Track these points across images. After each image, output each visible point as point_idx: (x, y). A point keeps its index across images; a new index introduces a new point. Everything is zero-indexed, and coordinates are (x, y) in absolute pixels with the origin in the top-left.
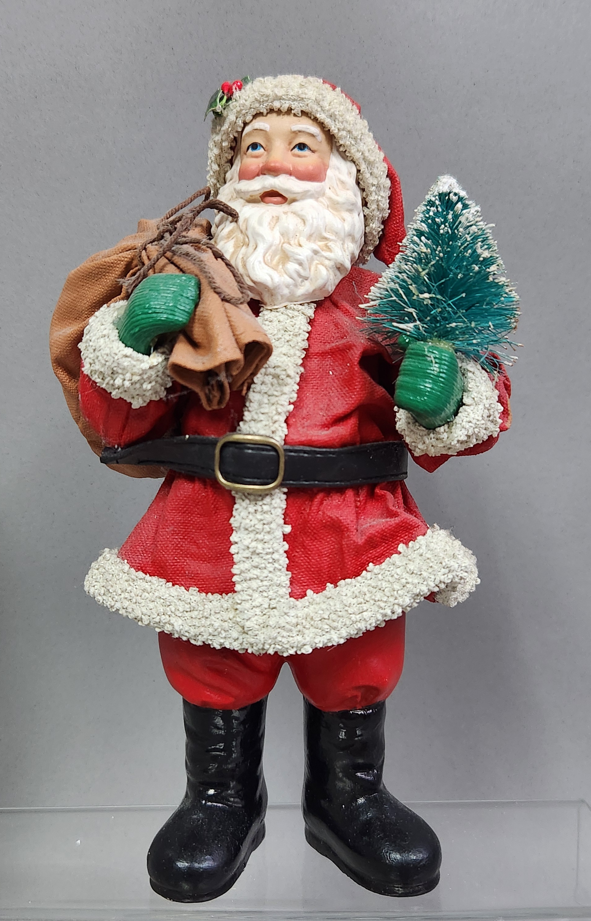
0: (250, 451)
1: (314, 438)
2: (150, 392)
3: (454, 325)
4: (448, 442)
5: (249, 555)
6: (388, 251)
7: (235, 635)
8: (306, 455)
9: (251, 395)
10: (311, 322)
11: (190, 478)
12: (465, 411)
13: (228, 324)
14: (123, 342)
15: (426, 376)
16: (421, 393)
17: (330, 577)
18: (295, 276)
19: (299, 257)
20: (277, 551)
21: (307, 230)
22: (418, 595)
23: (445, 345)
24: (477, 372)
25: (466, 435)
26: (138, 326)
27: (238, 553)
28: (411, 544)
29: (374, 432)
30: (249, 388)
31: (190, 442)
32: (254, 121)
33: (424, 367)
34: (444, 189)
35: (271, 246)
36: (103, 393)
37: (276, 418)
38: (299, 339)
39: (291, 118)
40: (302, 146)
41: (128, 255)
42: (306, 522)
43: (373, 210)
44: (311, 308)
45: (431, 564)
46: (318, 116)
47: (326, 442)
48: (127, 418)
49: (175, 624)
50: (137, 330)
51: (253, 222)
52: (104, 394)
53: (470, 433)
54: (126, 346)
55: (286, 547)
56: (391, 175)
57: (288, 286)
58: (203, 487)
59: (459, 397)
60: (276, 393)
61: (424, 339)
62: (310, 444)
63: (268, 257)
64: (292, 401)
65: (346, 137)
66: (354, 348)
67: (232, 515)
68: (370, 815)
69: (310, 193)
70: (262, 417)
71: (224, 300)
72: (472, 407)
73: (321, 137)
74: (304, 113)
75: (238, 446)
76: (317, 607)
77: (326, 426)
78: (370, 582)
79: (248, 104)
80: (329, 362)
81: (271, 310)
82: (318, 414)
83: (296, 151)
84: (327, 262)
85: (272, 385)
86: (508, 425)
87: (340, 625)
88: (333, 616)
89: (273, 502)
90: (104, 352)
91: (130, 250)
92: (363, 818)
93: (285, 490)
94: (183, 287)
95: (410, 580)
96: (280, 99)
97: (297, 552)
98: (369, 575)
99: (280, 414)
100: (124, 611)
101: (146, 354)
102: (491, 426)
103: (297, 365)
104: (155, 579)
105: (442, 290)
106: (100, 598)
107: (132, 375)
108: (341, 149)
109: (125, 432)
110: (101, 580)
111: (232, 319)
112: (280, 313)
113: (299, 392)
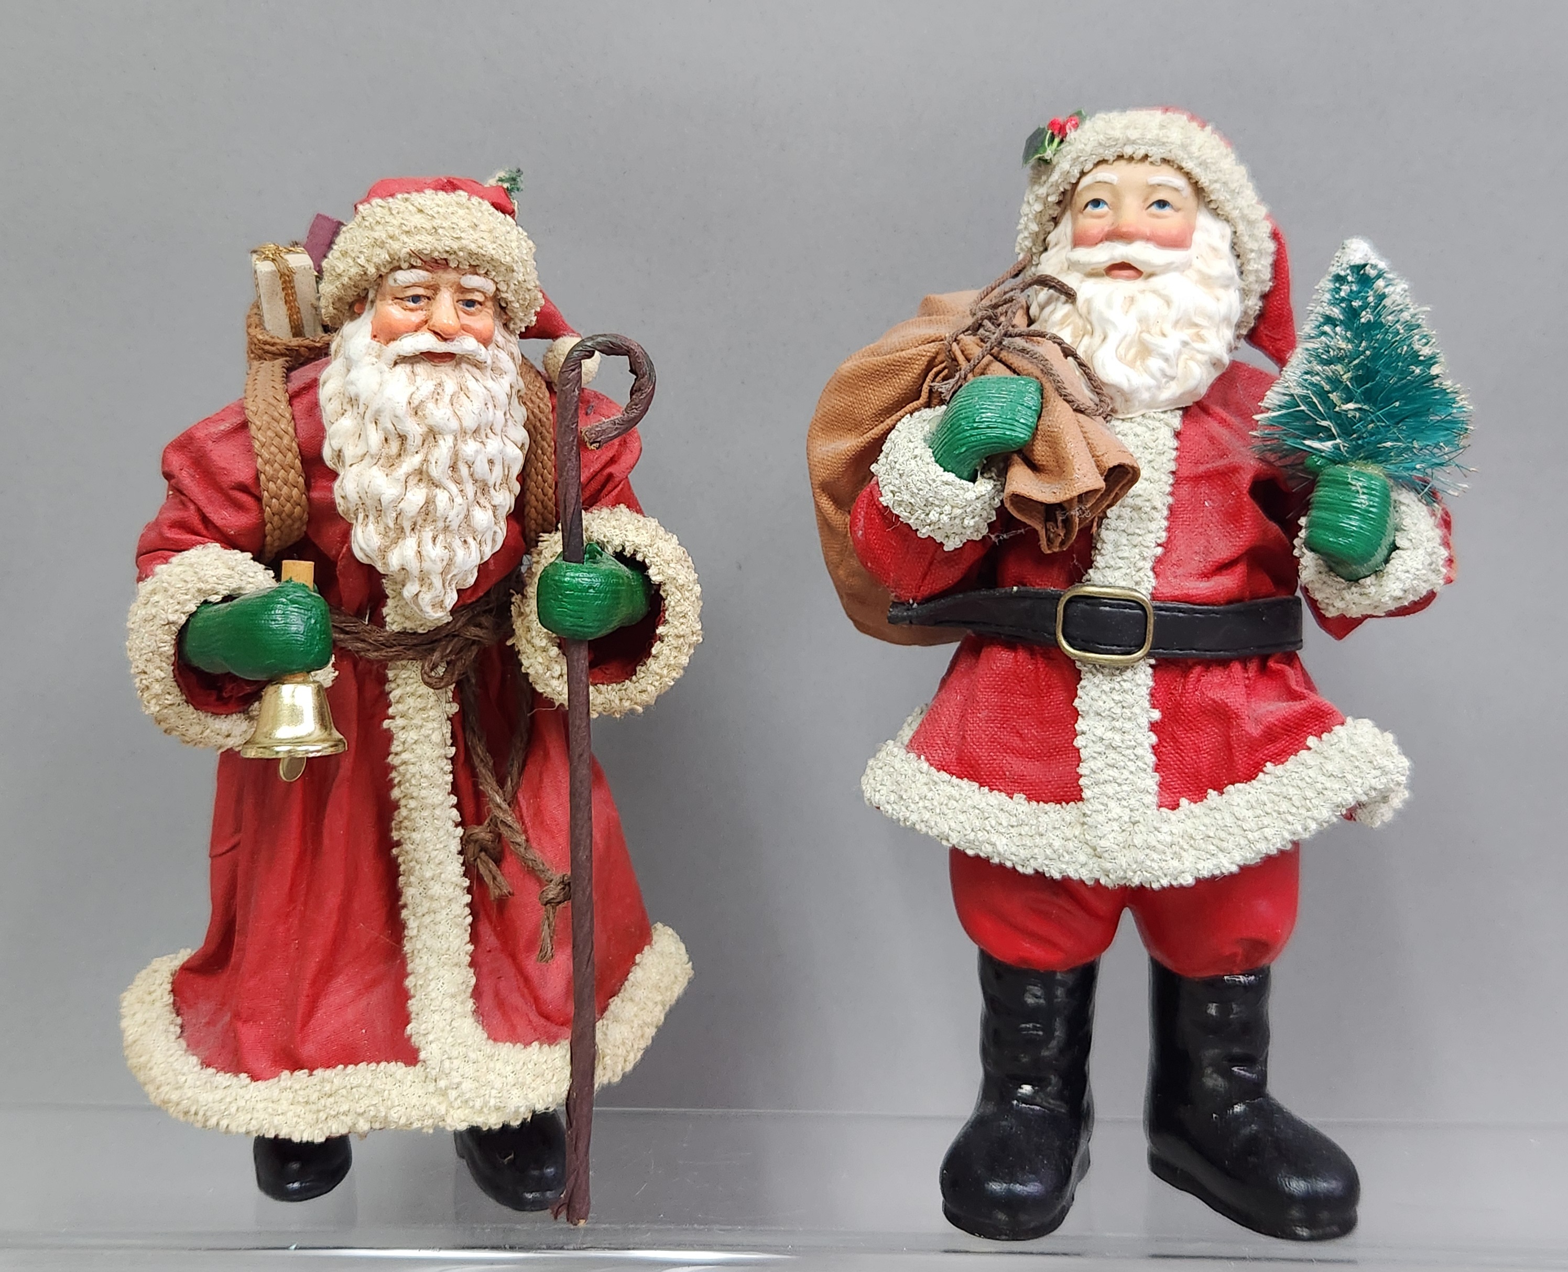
0: (1107, 609)
1: (1194, 592)
2: (971, 530)
3: (1389, 444)
4: (1376, 598)
5: (1102, 749)
6: (1267, 335)
7: (1082, 858)
8: (1181, 615)
9: (1104, 534)
10: (1177, 435)
11: (1011, 644)
12: (1401, 557)
13: (1084, 443)
14: (941, 466)
15: (1352, 511)
16: (1341, 532)
17: (1211, 782)
18: (1158, 375)
19: (1164, 351)
20: (1141, 745)
21: (1173, 314)
22: (1338, 806)
23: (1373, 470)
24: (1413, 505)
25: (1402, 589)
26: (964, 444)
27: (1085, 747)
28: (1325, 735)
29: (1265, 583)
30: (1099, 526)
31: (1020, 596)
32: (1094, 171)
33: (1347, 498)
34: (1357, 260)
35: (1125, 337)
36: (906, 530)
37: (1141, 564)
38: (1164, 459)
39: (1145, 167)
40: (1162, 204)
41: (932, 348)
42: (1178, 705)
43: (1251, 283)
44: (1176, 416)
45: (1357, 764)
46: (1184, 165)
47: (1208, 597)
48: (931, 563)
49: (998, 843)
50: (963, 449)
51: (1099, 305)
52: (907, 532)
53: (1407, 586)
54: (945, 471)
55: (1154, 739)
56: (1275, 236)
57: (1149, 389)
58: (1028, 656)
59: (1392, 539)
60: (1137, 531)
61: (1344, 462)
62: (1187, 599)
63: (1122, 351)
64: (1159, 541)
65: (1219, 190)
66: (1241, 472)
67: (1076, 696)
68: (1254, 1127)
69: (1174, 266)
70: (1121, 563)
71: (1078, 410)
72: (1409, 552)
73: (1187, 191)
74: (1165, 161)
75: (1089, 601)
76: (1197, 822)
77: (1206, 575)
78: (1269, 787)
79: (1088, 149)
80: (1204, 489)
81: (1123, 420)
82: (1192, 559)
83: (1154, 209)
84: (1199, 357)
85: (1132, 519)
86: (1453, 576)
87: (1231, 846)
88: (1223, 835)
89: (1137, 677)
90: (917, 478)
91: (933, 341)
92: (1246, 1131)
93: (1153, 662)
94: (1021, 394)
95: (1328, 785)
96: (1134, 142)
97: (1164, 747)
98: (1268, 779)
99: (1144, 559)
100: (923, 825)
101: (970, 481)
102: (1433, 577)
103: (1163, 493)
104: (965, 783)
105: (1368, 397)
106: (888, 807)
107: (952, 507)
108: (1213, 206)
109: (926, 582)
110: (888, 783)
111: (1088, 435)
112: (1136, 424)
113: (1168, 529)
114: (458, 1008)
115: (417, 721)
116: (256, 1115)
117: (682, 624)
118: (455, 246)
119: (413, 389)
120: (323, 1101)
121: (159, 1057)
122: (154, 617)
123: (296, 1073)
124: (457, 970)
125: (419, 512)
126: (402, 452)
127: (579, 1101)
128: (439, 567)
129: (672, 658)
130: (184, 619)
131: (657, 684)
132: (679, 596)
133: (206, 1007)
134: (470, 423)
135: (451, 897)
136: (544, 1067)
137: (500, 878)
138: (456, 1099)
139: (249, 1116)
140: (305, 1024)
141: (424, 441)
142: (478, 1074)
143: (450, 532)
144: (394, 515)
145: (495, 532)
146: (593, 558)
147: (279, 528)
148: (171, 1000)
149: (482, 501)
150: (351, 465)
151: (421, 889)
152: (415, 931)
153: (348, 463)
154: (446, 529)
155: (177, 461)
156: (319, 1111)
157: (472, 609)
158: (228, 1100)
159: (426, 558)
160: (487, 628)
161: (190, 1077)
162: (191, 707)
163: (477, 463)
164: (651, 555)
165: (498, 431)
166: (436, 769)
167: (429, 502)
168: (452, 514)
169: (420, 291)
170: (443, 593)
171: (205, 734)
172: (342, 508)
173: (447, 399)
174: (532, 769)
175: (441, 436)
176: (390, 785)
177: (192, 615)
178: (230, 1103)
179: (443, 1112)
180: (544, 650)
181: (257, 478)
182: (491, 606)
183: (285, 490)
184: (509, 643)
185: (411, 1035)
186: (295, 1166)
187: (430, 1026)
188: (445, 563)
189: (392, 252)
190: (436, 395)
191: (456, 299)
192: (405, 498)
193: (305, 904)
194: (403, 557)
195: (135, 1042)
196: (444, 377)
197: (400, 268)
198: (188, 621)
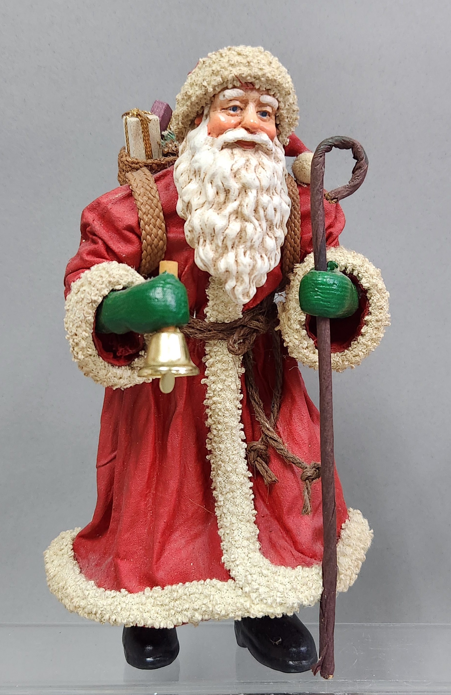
114: (252, 546)
115: (223, 377)
116: (132, 612)
117: (380, 313)
118: (260, 73)
119: (233, 162)
120: (172, 603)
121: (71, 582)
122: (83, 299)
123: (154, 588)
124: (248, 524)
125: (236, 236)
126: (226, 201)
127: (328, 600)
128: (248, 269)
129: (374, 335)
130: (100, 299)
131: (364, 351)
132: (378, 296)
133: (93, 557)
134: (265, 183)
135: (242, 482)
136: (307, 579)
137: (270, 472)
138: (255, 599)
139: (128, 613)
140: (158, 559)
141: (239, 193)
142: (269, 583)
143: (254, 249)
144: (222, 238)
145: (276, 254)
146: (332, 269)
147: (150, 255)
148: (73, 554)
149: (269, 233)
150: (196, 210)
151: (225, 478)
152: (222, 503)
153: (194, 208)
154: (252, 247)
155: (91, 217)
156: (169, 610)
157: (253, 312)
158: (116, 603)
159: (241, 264)
160: (262, 322)
161: (91, 592)
162: (101, 358)
163: (269, 208)
164: (362, 271)
165: (278, 192)
166: (233, 406)
167: (242, 231)
168: (255, 237)
169: (237, 103)
170: (248, 287)
171: (108, 375)
172: (189, 237)
173: (253, 168)
174: (285, 409)
175: (249, 190)
176: (206, 417)
177: (105, 297)
178: (117, 605)
179: (248, 607)
180: (297, 331)
181: (139, 223)
182: (263, 310)
183: (155, 230)
184: (276, 329)
185: (224, 563)
186: (149, 648)
187: (237, 556)
188: (251, 267)
189: (223, 76)
190: (246, 166)
191: (257, 111)
192: (229, 227)
193: (156, 489)
194: (227, 263)
195: (54, 576)
196: (250, 157)
197: (227, 88)
198: (103, 301)
